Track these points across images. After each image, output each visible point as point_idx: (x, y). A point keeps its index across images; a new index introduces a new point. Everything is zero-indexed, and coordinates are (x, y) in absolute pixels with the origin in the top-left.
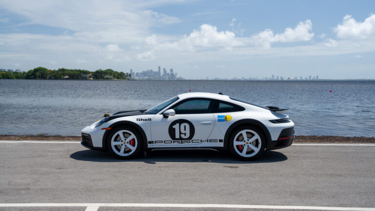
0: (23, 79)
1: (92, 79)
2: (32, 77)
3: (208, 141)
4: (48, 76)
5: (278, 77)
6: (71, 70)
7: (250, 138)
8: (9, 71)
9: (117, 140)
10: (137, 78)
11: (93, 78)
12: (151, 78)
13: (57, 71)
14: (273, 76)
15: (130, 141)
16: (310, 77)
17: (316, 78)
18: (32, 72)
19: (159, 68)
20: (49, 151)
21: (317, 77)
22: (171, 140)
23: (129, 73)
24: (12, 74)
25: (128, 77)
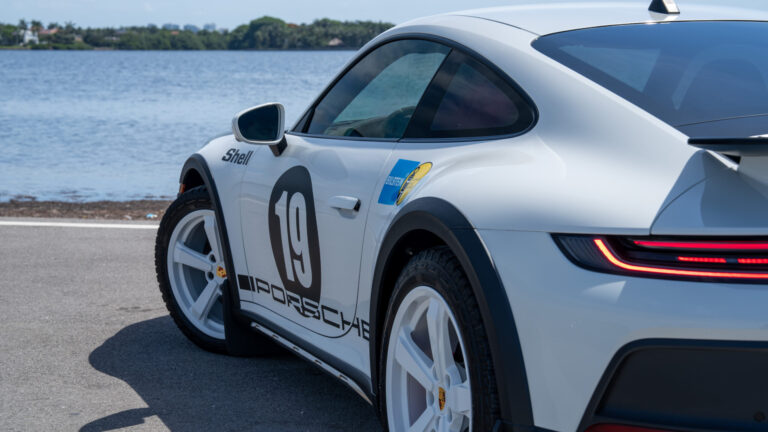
0: (223, 49)
2: (246, 44)
4: (287, 40)
6: (347, 24)
8: (188, 30)
13: (311, 27)
18: (245, 31)
24: (194, 36)
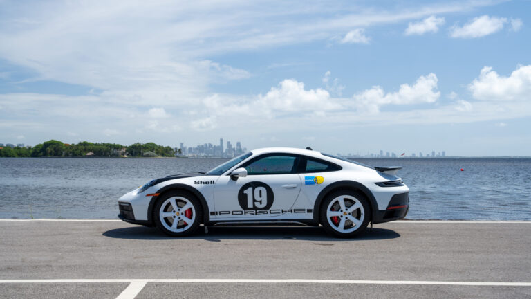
0: (28, 157)
1: (125, 156)
2: (41, 154)
3: (291, 211)
4: (64, 152)
5: (388, 154)
6: (96, 145)
7: (349, 207)
8: (9, 146)
9: (168, 210)
10: (190, 155)
11: (128, 155)
12: (210, 155)
13: (77, 146)
14: (381, 152)
15: (185, 212)
16: (433, 153)
17: (441, 155)
18: (41, 147)
19: (221, 140)
20: (73, 230)
21: (444, 153)
22: (242, 210)
23: (179, 147)
24: (12, 150)
25: (178, 154)
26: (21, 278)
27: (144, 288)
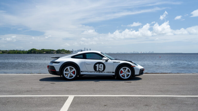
2: (30, 53)
4: (37, 52)
5: (136, 52)
6: (47, 50)
8: (20, 50)
11: (56, 53)
13: (41, 50)
14: (134, 52)
16: (150, 52)
17: (152, 52)
18: (30, 51)
19: (85, 48)
21: (153, 52)
23: (72, 50)
24: (21, 51)
25: (71, 52)
26: (32, 95)
27: (74, 98)
